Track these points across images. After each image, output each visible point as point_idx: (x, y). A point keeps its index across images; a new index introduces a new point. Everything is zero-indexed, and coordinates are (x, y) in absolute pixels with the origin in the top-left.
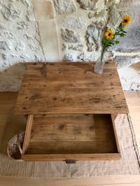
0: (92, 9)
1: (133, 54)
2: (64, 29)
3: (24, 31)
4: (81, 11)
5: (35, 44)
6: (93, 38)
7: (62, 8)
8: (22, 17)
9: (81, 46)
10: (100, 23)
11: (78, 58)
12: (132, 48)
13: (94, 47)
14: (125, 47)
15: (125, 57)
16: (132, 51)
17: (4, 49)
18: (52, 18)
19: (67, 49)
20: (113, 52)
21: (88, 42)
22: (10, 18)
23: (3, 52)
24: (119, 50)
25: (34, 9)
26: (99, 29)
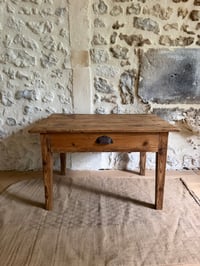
0: (124, 58)
1: (171, 106)
2: (98, 77)
3: (57, 80)
4: (115, 60)
5: (65, 95)
6: (127, 87)
7: (97, 56)
8: (58, 65)
9: (115, 97)
10: (133, 71)
11: (112, 112)
12: (170, 98)
13: (128, 98)
14: (161, 97)
15: (164, 110)
16: (170, 102)
17: (29, 99)
18: (87, 65)
19: (99, 100)
20: (150, 103)
21: (122, 91)
22: (47, 66)
23: (27, 103)
24: (156, 101)
25: (71, 57)
26: (132, 77)
